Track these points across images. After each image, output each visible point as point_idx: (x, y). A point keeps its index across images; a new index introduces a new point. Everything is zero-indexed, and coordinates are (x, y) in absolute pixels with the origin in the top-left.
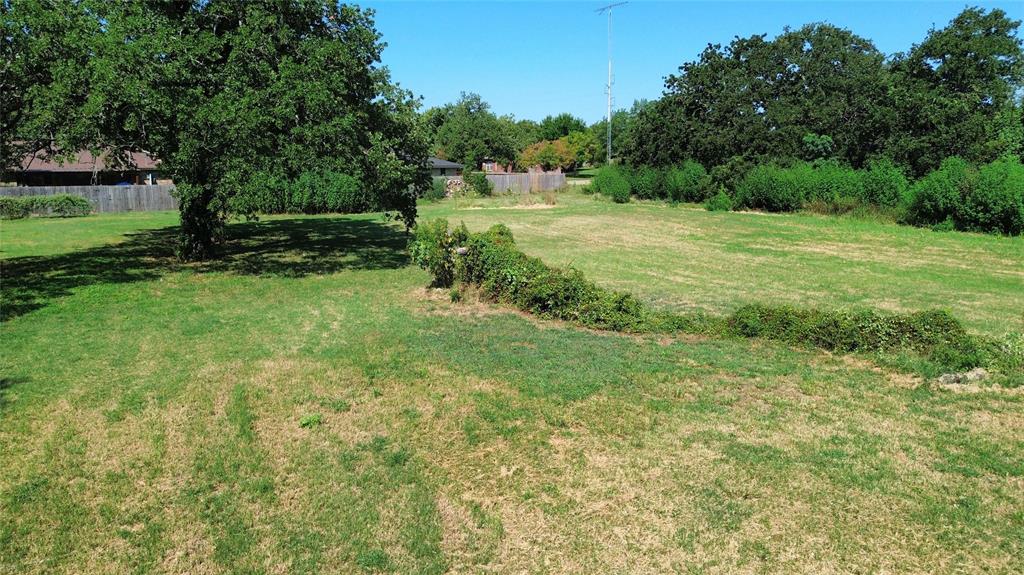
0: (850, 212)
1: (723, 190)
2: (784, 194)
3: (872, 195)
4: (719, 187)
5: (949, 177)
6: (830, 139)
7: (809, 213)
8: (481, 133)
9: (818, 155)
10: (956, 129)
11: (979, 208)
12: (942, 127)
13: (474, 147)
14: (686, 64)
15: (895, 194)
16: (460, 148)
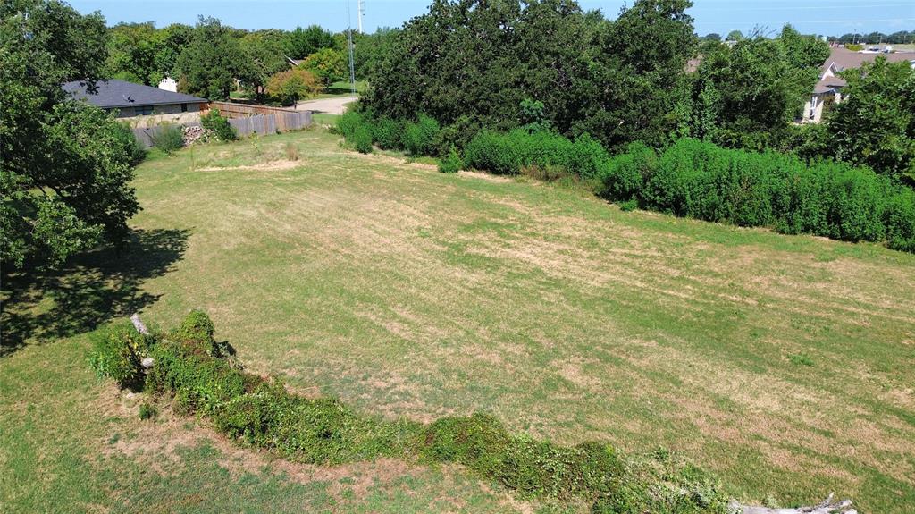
0: (558, 181)
1: (453, 149)
2: (504, 159)
3: (575, 166)
4: (449, 146)
5: (635, 158)
6: (542, 105)
7: (525, 178)
8: (224, 60)
9: (532, 120)
10: (641, 105)
11: (656, 193)
12: (630, 104)
13: (217, 76)
14: (416, 17)
15: (593, 166)
16: (202, 76)
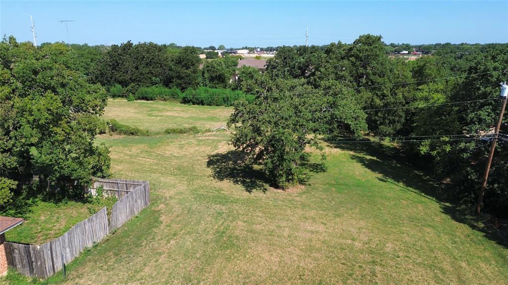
0: (168, 100)
3: (173, 96)
5: (189, 92)
6: (159, 79)
7: (158, 101)
9: (157, 83)
10: (189, 78)
11: (196, 100)
12: (186, 78)
15: (178, 95)
